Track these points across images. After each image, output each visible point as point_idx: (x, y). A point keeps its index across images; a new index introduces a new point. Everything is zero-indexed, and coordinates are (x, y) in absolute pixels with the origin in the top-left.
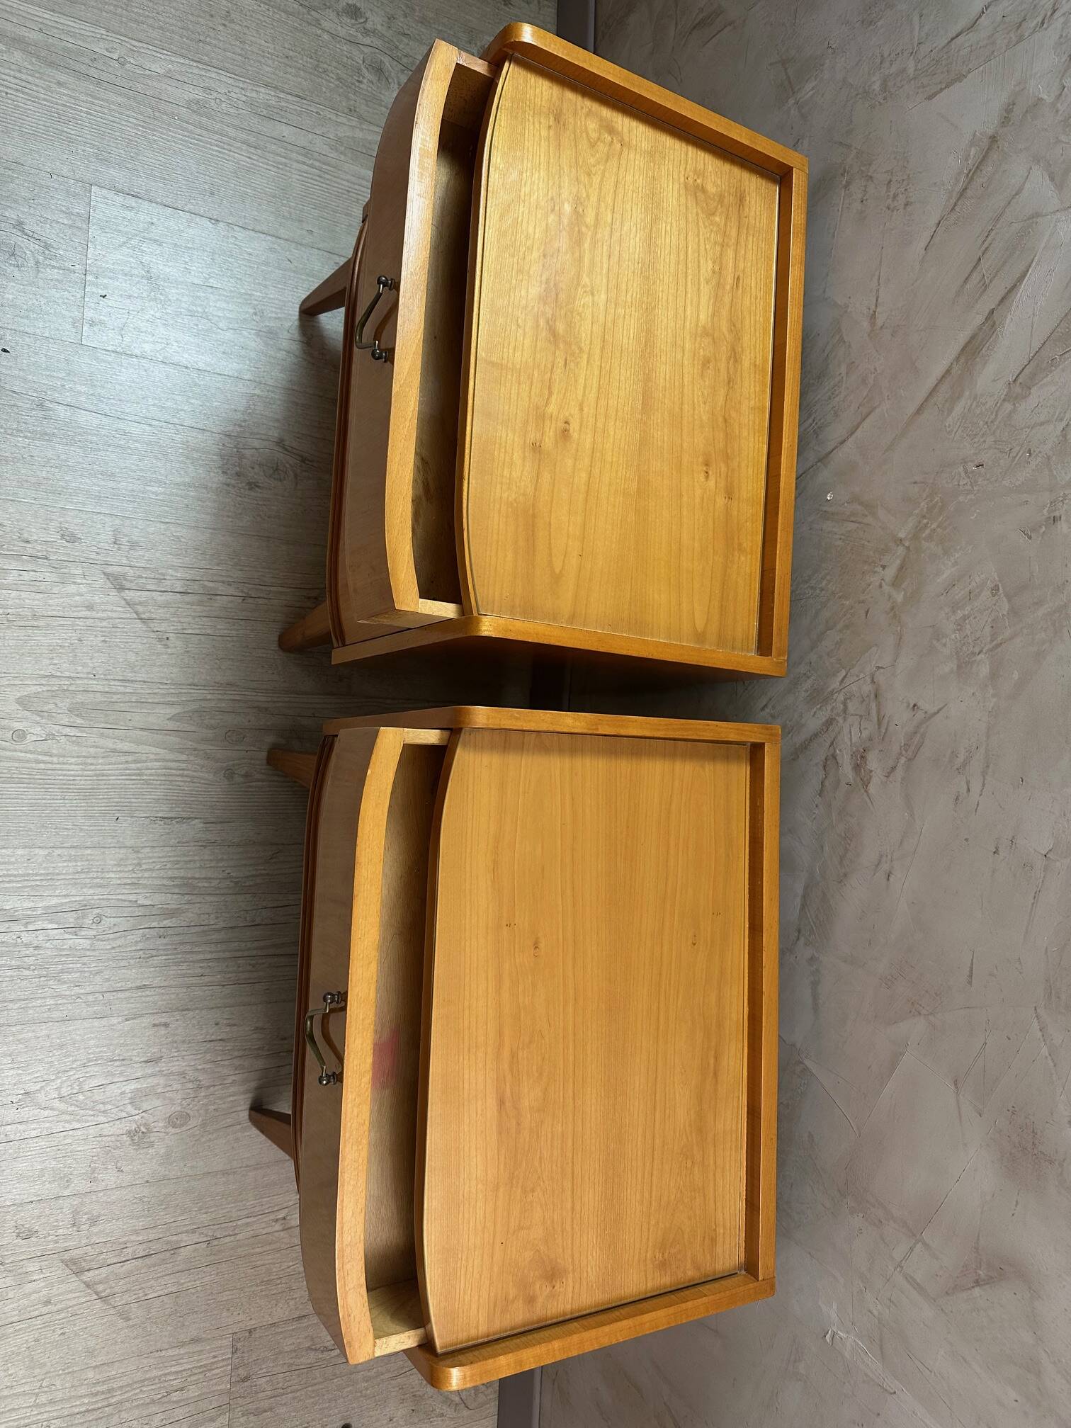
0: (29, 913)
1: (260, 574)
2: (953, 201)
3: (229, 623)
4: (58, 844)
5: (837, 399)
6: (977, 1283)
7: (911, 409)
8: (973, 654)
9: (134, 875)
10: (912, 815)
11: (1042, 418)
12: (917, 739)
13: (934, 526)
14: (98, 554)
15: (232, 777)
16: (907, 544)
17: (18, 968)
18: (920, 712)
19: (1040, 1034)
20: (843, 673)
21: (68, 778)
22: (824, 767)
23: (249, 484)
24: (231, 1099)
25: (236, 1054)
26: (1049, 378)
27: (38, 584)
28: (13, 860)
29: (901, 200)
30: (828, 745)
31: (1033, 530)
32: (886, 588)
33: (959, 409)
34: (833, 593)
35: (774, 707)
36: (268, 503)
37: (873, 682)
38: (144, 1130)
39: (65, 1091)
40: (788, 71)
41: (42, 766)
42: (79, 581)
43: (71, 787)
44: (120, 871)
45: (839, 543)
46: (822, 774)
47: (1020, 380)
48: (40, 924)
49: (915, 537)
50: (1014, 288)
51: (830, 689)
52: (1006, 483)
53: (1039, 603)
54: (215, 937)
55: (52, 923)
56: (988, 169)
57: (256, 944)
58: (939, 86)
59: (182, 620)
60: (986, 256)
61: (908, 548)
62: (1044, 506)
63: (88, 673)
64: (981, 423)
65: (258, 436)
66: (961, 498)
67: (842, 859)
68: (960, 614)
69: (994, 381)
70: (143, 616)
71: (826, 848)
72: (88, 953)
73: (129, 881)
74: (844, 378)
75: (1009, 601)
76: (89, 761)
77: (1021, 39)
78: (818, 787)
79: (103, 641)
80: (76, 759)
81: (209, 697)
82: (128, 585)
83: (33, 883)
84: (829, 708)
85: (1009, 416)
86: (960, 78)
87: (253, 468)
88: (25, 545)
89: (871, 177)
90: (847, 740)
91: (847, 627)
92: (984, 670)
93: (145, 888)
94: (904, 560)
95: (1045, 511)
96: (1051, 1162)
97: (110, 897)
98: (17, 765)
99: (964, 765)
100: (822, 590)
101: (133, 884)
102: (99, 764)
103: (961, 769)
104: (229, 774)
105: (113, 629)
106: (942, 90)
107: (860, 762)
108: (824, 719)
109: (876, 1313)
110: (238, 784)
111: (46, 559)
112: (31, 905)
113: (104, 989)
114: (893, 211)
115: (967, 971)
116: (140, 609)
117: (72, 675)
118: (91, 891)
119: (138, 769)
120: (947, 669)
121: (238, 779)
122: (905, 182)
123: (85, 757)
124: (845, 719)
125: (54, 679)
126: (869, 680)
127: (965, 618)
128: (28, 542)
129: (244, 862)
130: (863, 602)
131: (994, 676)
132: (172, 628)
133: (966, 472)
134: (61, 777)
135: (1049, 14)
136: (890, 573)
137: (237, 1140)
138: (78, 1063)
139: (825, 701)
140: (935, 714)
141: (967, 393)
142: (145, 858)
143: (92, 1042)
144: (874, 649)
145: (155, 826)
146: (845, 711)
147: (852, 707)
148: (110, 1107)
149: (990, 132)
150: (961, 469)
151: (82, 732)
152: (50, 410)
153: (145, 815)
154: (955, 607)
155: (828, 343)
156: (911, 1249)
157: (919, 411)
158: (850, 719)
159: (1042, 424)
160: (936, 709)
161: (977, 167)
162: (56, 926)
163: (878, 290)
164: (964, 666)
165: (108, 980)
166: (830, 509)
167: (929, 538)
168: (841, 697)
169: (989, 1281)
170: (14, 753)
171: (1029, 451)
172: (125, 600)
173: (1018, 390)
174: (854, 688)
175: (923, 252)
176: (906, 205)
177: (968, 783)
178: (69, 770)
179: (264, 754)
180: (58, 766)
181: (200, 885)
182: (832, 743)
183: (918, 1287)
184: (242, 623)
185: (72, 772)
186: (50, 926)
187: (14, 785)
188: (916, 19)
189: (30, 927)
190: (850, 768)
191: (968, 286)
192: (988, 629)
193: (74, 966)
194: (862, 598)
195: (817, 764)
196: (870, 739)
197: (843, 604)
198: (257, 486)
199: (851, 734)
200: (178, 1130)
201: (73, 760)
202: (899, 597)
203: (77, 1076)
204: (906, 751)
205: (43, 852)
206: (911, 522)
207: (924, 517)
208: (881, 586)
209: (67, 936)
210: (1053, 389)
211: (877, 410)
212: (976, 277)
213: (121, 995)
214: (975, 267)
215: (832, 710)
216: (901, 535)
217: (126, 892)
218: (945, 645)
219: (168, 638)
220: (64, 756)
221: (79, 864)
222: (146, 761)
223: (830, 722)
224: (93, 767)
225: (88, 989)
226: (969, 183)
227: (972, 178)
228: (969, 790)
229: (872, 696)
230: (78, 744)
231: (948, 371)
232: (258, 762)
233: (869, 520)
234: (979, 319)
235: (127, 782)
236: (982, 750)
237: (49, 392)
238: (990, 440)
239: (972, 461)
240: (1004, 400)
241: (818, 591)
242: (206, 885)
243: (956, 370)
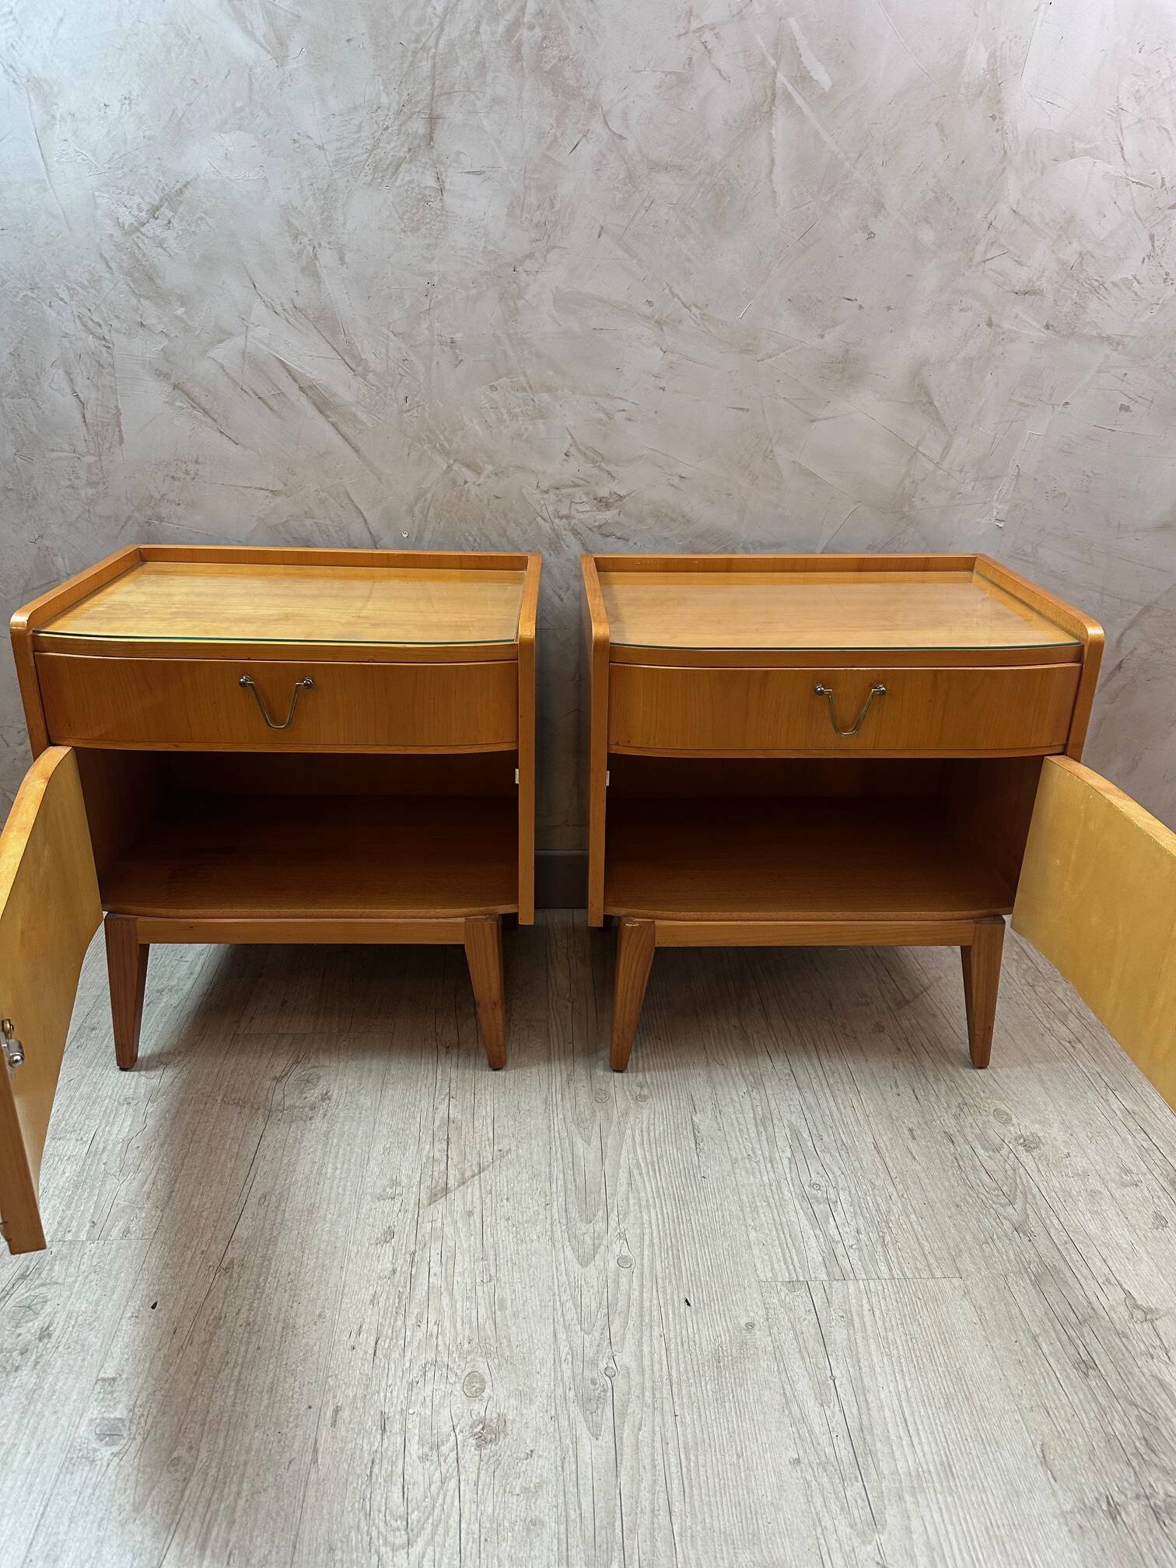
0: (822, 1240)
1: (423, 1088)
2: (209, 421)
3: (479, 1107)
4: (741, 1222)
5: (330, 527)
6: (931, 403)
7: (353, 456)
8: (534, 406)
9: (762, 1161)
10: (640, 457)
11: (384, 351)
12: (590, 454)
13: (442, 437)
14: (406, 1212)
15: (645, 1096)
16: (452, 461)
17: (884, 1245)
18: (571, 450)
19: (773, 359)
20: (539, 519)
21: (666, 1219)
22: (608, 536)
23: (323, 1100)
24: (969, 1082)
25: (924, 1080)
26: (358, 345)
27: (444, 1258)
28: (766, 1257)
29: (192, 467)
30: (589, 532)
31: (457, 359)
32: (482, 480)
33: (362, 416)
34: (480, 529)
35: (561, 588)
36: (345, 1086)
37: (547, 492)
38: (1022, 1140)
39: (1004, 1200)
40: (35, 586)
41: (656, 1241)
42: (439, 1225)
43: (675, 1215)
44: (760, 1172)
45: (442, 524)
46: (612, 539)
47: (353, 366)
48: (833, 1231)
49: (447, 454)
50: (289, 371)
51: (550, 532)
52: (422, 378)
53: (505, 353)
54: (811, 1099)
55: (829, 1223)
56: (196, 391)
57: (811, 1071)
58: (117, 433)
59: (478, 1141)
60: (259, 392)
61: (455, 461)
62: (443, 350)
63: (545, 1209)
64: (377, 398)
65: (270, 1096)
66: (427, 415)
67: (673, 520)
68: (506, 417)
69: (350, 387)
70: (476, 1171)
71: (666, 534)
72: (853, 1191)
73: (769, 1166)
74: (315, 521)
75: (501, 377)
76: (644, 1203)
77: (112, 365)
78: (622, 542)
79: (507, 1200)
80: (644, 1214)
81: (561, 1116)
82: (442, 1185)
83: (789, 1240)
84: (564, 532)
85: (376, 374)
86: (118, 414)
87: (306, 1098)
88: (398, 1274)
89: (162, 496)
90: (587, 515)
91: (506, 516)
92: (546, 397)
93: (774, 1153)
94: (463, 464)
95: (446, 349)
96: (848, 351)
97: (789, 1179)
98: (658, 1262)
99: (607, 414)
100: (475, 540)
101: (771, 1161)
102: (647, 1196)
103: (609, 416)
104: (641, 1098)
105: (493, 1193)
106: (120, 431)
107: (603, 503)
108: (572, 537)
109: (973, 483)
110: (650, 1091)
111: (414, 1254)
112: (813, 1241)
113: (888, 1177)
114: (197, 474)
115: (740, 413)
116: (468, 1174)
117: (549, 1221)
118: (786, 1193)
119: (647, 1164)
120: (542, 427)
121: (645, 1091)
122: (180, 464)
123: (640, 1207)
124: (573, 518)
125: (556, 1237)
126: (545, 496)
127: (509, 413)
128: (394, 1271)
129: (731, 1084)
130: (489, 500)
131: (549, 390)
132: (487, 1148)
133: (409, 411)
134: (667, 1225)
135: (103, 342)
136: (470, 476)
137: (1008, 1076)
138: (971, 1193)
139: (557, 536)
140: (572, 438)
141: (354, 409)
142: (742, 1154)
143: (946, 1184)
144: (524, 490)
145: (706, 1148)
146: (567, 517)
147: (564, 512)
148: (1007, 1166)
149: (169, 389)
150: (406, 415)
151: (612, 1209)
152: (232, 1262)
153: (696, 1158)
154: (501, 421)
155: (284, 538)
156: (924, 455)
157: (356, 450)
158: (573, 513)
159: (387, 350)
160: (569, 437)
161: (192, 399)
162: (831, 1219)
163: (256, 488)
164: (541, 414)
165: (878, 1176)
166: (415, 535)
167: (450, 442)
168: (557, 521)
169: (927, 394)
170: (646, 1265)
171: (404, 360)
172: (459, 1186)
173: (360, 369)
174: (551, 509)
175: (239, 447)
176: (197, 462)
177: (620, 411)
178: (657, 1219)
179: (616, 1075)
180: (654, 1227)
181: (761, 1113)
182: (590, 529)
183: (946, 449)
184: (477, 1097)
185: (659, 1216)
186: (832, 1223)
187: (682, 1263)
188: (53, 455)
189: (838, 1238)
190: (607, 512)
191: (276, 408)
192: (519, 394)
193: (870, 1201)
194: (485, 502)
195: (605, 544)
196: (587, 494)
197: (489, 520)
198: (326, 1093)
199: (585, 513)
200: (1013, 1116)
201: (646, 1217)
202: (489, 468)
203: (985, 1192)
204: (597, 462)
205: (753, 1235)
206: (438, 458)
207: (435, 446)
208: (479, 485)
209: (840, 1209)
210: (366, 342)
211: (348, 489)
212: (272, 402)
213: (890, 1164)
214: (265, 402)
215: (566, 530)
216: (445, 467)
217: (780, 1166)
218: (526, 429)
219: (500, 1151)
220: (642, 1223)
221: (759, 1204)
222: (638, 1160)
223: (575, 533)
224: (651, 1200)
225: (891, 1189)
226: (200, 407)
227: (198, 404)
228: (624, 410)
229: (557, 492)
230: (626, 1215)
231: (334, 425)
232: (626, 1079)
233: (429, 496)
234: (303, 398)
235: (662, 1172)
236: (598, 399)
237: (210, 1264)
238: (390, 390)
239: (402, 406)
240: (365, 379)
241: (476, 545)
242: (759, 1109)
243: (334, 419)
